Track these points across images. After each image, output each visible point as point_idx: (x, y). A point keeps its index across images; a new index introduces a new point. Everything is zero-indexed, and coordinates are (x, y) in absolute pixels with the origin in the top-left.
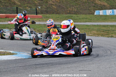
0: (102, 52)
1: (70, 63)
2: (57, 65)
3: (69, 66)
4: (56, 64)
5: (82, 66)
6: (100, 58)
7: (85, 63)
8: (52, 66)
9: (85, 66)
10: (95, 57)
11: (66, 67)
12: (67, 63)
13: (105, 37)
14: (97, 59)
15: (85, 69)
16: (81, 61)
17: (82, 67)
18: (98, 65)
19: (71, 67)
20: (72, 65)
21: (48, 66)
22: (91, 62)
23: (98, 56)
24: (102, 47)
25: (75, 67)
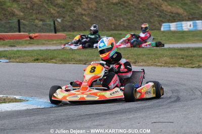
1: (130, 112)
2: (108, 116)
3: (131, 117)
4: (105, 114)
5: (154, 116)
6: (185, 103)
7: (158, 111)
8: (97, 118)
9: (161, 115)
10: (175, 101)
11: (124, 117)
12: (125, 112)
13: (187, 67)
14: (178, 104)
15: (162, 120)
16: (151, 108)
17: (156, 118)
18: (185, 113)
20: (136, 115)
21: (90, 118)
22: (169, 110)
24: (184, 85)
25: (143, 118)
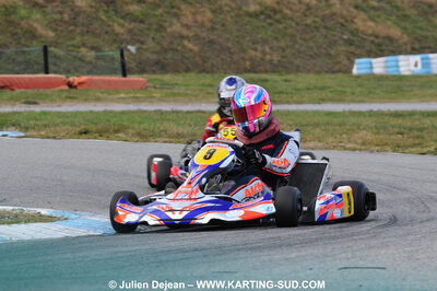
0: (408, 209)
1: (290, 245)
2: (242, 254)
3: (293, 255)
4: (237, 249)
5: (343, 255)
6: (409, 227)
7: (351, 244)
8: (218, 257)
9: (358, 254)
10: (385, 226)
12: (280, 246)
14: (392, 230)
15: (361, 263)
16: (334, 238)
17: (348, 259)
18: (409, 249)
19: (298, 257)
20: (303, 253)
21: (204, 256)
22: (374, 242)
23: (393, 221)
24: (405, 190)
25: (318, 258)
